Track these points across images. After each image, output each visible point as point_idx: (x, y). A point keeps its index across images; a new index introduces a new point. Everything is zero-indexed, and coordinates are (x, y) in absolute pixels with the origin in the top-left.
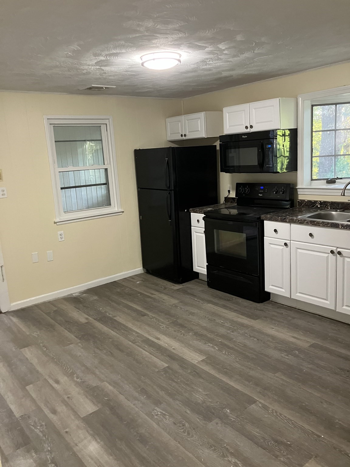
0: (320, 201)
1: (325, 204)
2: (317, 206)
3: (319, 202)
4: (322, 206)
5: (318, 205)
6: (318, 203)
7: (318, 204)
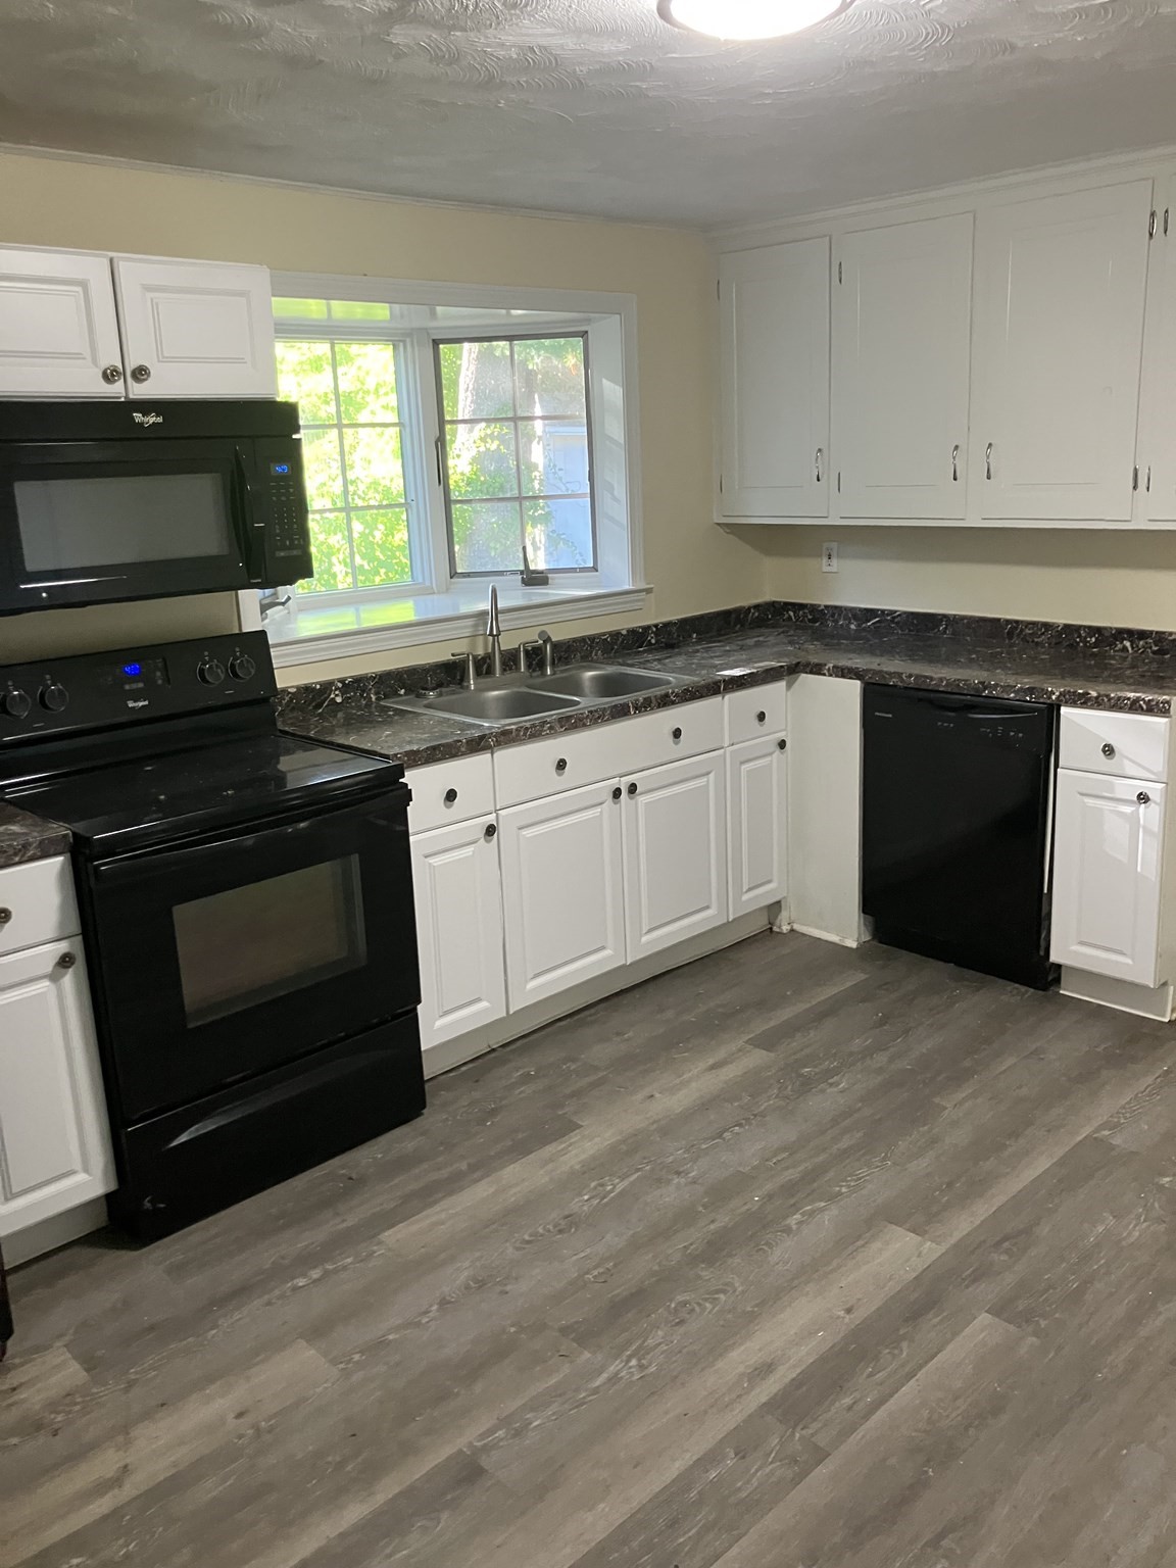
0: (342, 681)
1: (359, 686)
2: (333, 699)
3: (340, 685)
4: (349, 698)
5: (337, 695)
6: (336, 690)
7: (337, 692)
